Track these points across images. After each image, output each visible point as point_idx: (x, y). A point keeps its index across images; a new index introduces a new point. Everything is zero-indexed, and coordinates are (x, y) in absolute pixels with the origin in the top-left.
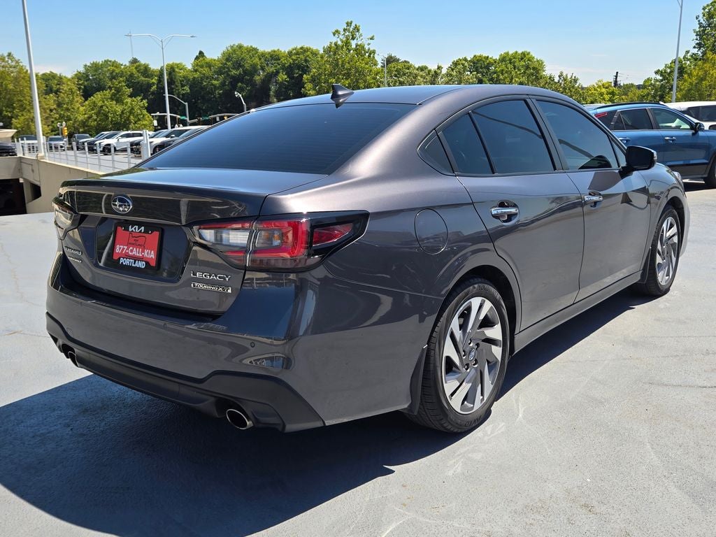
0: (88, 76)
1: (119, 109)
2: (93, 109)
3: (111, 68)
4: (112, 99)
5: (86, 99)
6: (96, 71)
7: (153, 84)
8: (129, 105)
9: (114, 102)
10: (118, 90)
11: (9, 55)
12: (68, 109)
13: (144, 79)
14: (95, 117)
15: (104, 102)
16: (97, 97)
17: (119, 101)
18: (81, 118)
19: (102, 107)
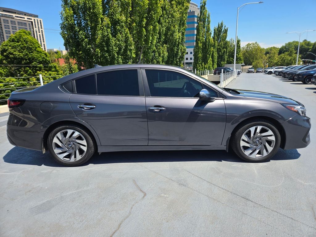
0: (286, 47)
1: (290, 58)
2: (280, 59)
3: (295, 44)
4: (288, 55)
5: (279, 55)
6: (289, 45)
7: (310, 48)
8: (294, 57)
9: (289, 56)
10: (291, 52)
11: (256, 43)
12: (272, 59)
13: (307, 47)
14: (280, 61)
15: (284, 56)
16: (282, 55)
17: (290, 55)
18: (275, 62)
19: (283, 58)
